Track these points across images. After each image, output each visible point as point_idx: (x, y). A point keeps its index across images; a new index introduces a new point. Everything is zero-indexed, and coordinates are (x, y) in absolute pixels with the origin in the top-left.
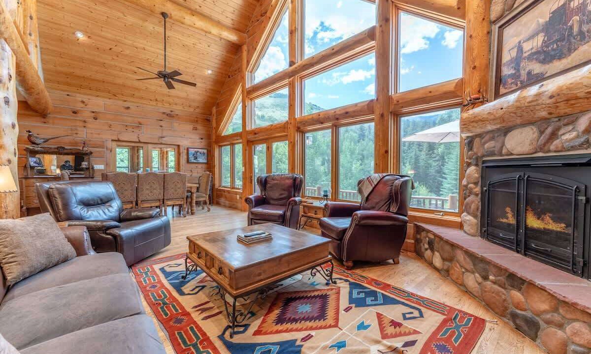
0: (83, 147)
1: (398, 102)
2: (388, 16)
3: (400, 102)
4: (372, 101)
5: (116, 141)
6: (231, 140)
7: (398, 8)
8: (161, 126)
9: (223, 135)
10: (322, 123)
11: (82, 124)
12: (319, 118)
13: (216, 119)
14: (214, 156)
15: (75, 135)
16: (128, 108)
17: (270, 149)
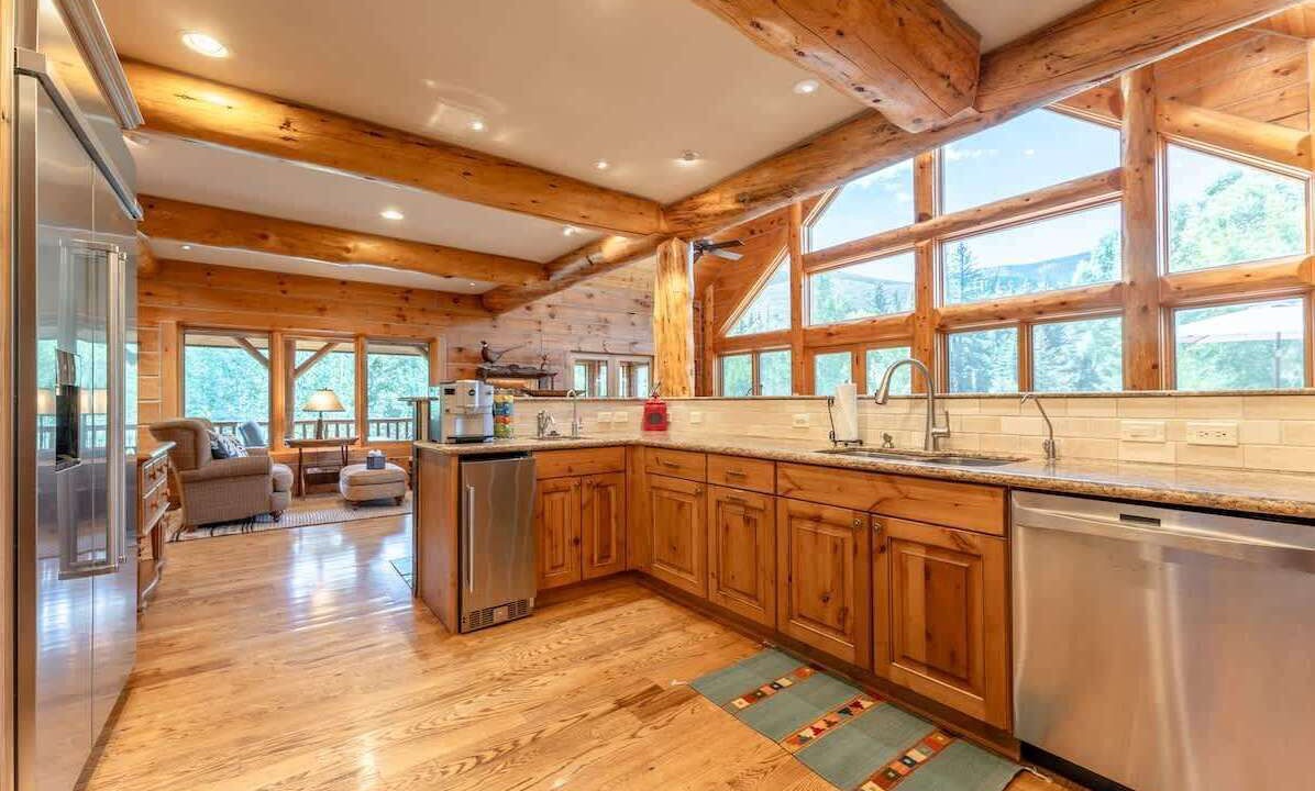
0: (543, 365)
1: (1179, 288)
2: (1151, 154)
3: (1184, 288)
4: (1119, 285)
5: (575, 352)
6: (755, 345)
7: (1166, 141)
8: (633, 324)
9: (728, 336)
10: (1002, 319)
11: (535, 327)
12: (997, 311)
13: (714, 307)
14: (710, 373)
15: (528, 345)
16: (591, 296)
17: (861, 362)
